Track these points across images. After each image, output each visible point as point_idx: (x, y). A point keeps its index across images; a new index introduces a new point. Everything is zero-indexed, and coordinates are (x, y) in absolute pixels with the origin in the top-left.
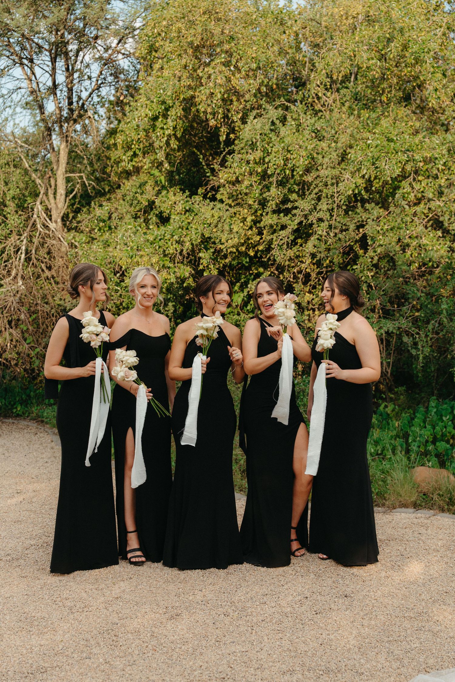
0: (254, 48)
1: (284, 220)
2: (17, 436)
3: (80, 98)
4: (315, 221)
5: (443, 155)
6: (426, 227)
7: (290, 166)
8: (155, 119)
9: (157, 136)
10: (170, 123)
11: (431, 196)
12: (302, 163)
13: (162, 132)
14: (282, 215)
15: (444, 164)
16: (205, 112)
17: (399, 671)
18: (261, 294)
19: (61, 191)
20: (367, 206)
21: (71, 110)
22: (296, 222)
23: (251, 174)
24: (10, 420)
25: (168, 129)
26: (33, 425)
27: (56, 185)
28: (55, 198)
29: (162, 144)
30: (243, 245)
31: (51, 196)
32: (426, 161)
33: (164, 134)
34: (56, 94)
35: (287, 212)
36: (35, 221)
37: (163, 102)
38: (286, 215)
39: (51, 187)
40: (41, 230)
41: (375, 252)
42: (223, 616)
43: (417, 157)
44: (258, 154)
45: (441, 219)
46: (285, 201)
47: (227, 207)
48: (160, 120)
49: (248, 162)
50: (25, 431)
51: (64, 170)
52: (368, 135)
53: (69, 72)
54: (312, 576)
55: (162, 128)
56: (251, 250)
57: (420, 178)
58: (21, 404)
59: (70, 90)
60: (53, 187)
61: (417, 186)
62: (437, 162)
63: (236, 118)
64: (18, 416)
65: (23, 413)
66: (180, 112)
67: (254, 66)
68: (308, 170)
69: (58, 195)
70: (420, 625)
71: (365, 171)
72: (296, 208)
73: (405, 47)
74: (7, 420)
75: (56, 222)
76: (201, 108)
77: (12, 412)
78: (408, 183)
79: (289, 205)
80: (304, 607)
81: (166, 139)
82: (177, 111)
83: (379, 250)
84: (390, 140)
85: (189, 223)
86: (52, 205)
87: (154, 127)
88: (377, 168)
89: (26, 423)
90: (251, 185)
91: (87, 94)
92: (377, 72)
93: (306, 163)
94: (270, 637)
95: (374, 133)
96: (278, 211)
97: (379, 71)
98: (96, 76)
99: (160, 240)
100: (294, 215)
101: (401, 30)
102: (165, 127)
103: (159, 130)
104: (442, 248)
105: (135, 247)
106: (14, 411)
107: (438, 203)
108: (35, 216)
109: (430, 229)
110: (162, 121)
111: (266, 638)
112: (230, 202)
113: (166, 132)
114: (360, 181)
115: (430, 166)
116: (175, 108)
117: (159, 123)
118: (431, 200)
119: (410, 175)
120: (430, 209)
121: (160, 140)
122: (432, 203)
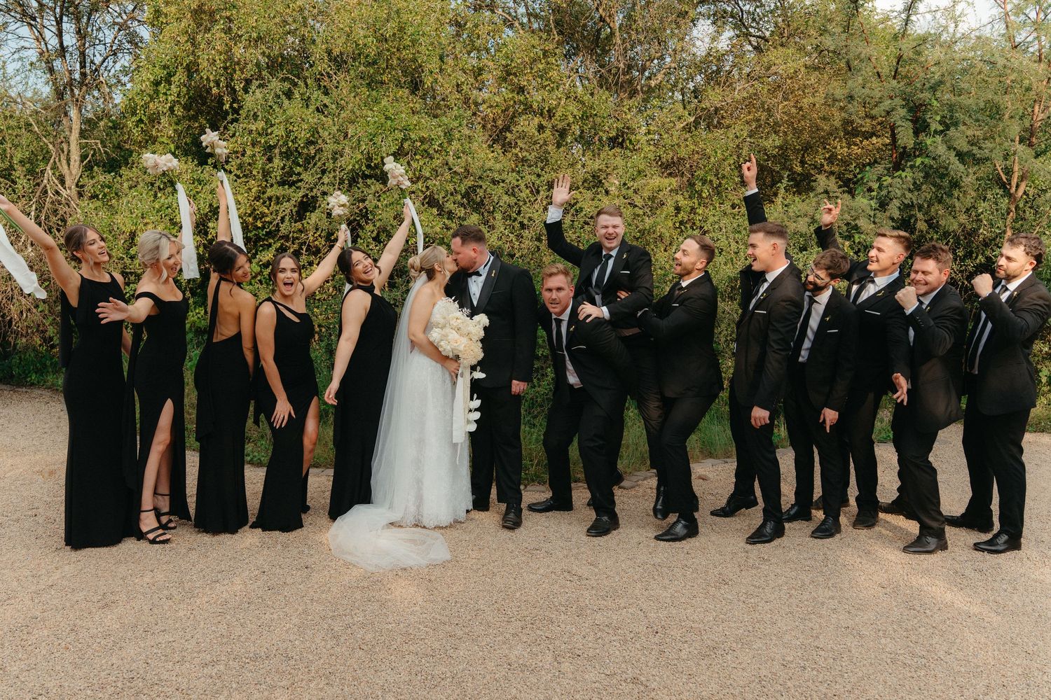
0: (255, 18)
1: (288, 191)
2: (26, 406)
3: (92, 62)
4: (319, 195)
5: (439, 137)
6: (423, 205)
7: (292, 138)
8: (157, 84)
9: (160, 101)
10: (174, 89)
11: (428, 174)
12: (304, 135)
13: (165, 97)
14: (286, 187)
15: (440, 145)
16: (208, 79)
17: (332, 651)
18: (284, 269)
19: (75, 157)
20: (369, 181)
21: (83, 75)
22: (301, 194)
23: (253, 145)
24: (24, 389)
25: (171, 95)
26: (47, 393)
27: (69, 151)
28: (68, 163)
30: (250, 215)
31: (64, 162)
32: (422, 140)
33: (167, 100)
34: (65, 57)
35: (291, 184)
36: (46, 186)
37: (165, 67)
38: (290, 186)
39: (63, 152)
40: (52, 196)
41: (375, 226)
42: (165, 599)
43: (413, 136)
44: (260, 125)
45: (436, 197)
46: (291, 173)
47: (235, 178)
48: (163, 85)
49: (251, 132)
50: (37, 400)
51: (78, 135)
52: (370, 113)
53: (81, 34)
54: (279, 547)
55: (165, 94)
56: (259, 222)
57: (418, 157)
58: (36, 373)
59: (83, 54)
60: (66, 153)
62: (433, 143)
63: (239, 87)
64: (32, 385)
65: (38, 382)
66: (184, 78)
67: (254, 35)
68: (310, 143)
69: (72, 160)
70: (371, 595)
71: (364, 147)
72: (301, 180)
73: (401, 29)
74: (20, 389)
75: (70, 188)
76: (204, 75)
77: (27, 382)
78: (406, 161)
79: (294, 178)
80: (259, 583)
81: (169, 105)
82: (180, 76)
83: (378, 224)
84: (387, 118)
85: (198, 193)
86: (64, 169)
87: (157, 92)
88: (374, 143)
89: (40, 392)
90: (254, 155)
91: (101, 59)
92: (373, 50)
93: (308, 135)
94: (208, 621)
95: (373, 111)
96: (282, 183)
97: (375, 48)
98: (110, 41)
99: (167, 208)
100: (299, 188)
101: (398, 12)
102: (168, 93)
103: (161, 95)
104: (437, 224)
105: (140, 215)
106: (28, 379)
107: (434, 182)
108: (45, 181)
109: (426, 205)
110: (165, 86)
111: (202, 623)
112: (238, 173)
113: (170, 98)
114: (359, 156)
115: (426, 146)
116: (178, 74)
117: (162, 88)
118: (428, 178)
119: (408, 153)
120: (428, 188)
121: (163, 107)
122: (430, 182)
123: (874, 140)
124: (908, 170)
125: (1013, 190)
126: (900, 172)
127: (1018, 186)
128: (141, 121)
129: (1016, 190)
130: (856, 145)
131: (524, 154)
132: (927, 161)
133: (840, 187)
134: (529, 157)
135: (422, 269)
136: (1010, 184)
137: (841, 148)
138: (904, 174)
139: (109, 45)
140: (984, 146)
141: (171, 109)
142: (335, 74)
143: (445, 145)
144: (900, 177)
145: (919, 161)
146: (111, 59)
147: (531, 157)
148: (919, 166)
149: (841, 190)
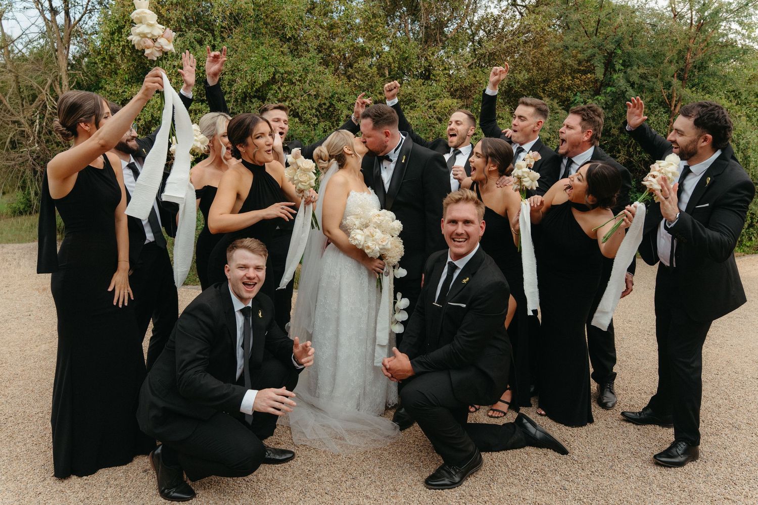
5: (299, 71)
8: (112, 33)
9: (115, 45)
11: (292, 96)
15: (300, 76)
19: (65, 83)
25: (122, 41)
27: (61, 79)
28: (61, 88)
29: (118, 52)
31: (58, 86)
32: (288, 73)
33: (119, 44)
36: (45, 102)
37: (117, 22)
39: (57, 80)
40: (50, 109)
43: (280, 70)
45: (297, 110)
48: (116, 34)
51: (66, 68)
52: (252, 55)
55: (118, 41)
57: (285, 84)
59: (67, 12)
60: (59, 80)
61: (283, 89)
62: (295, 74)
69: (63, 85)
71: (248, 77)
78: (277, 86)
81: (121, 48)
84: (264, 58)
86: (58, 91)
87: (113, 39)
88: (255, 75)
91: (80, 15)
95: (255, 53)
98: (86, 4)
102: (120, 40)
103: (116, 41)
107: (297, 100)
110: (118, 35)
113: (121, 44)
114: (246, 83)
115: (291, 77)
116: (126, 27)
117: (116, 37)
118: (293, 98)
119: (279, 82)
120: (292, 105)
121: (117, 49)
122: (293, 101)
123: (589, 75)
124: (603, 95)
125: (673, 108)
126: (598, 96)
127: (676, 106)
128: (104, 59)
129: (674, 109)
130: (578, 78)
131: (359, 83)
132: (614, 89)
133: (560, 106)
134: (363, 85)
135: (331, 157)
136: (671, 105)
137: (568, 80)
138: (600, 98)
139: (85, 6)
140: (650, 80)
141: (123, 52)
142: (235, 28)
143: (304, 76)
144: (597, 99)
145: (609, 89)
146: (87, 16)
147: (365, 85)
148: (609, 93)
149: (560, 108)
